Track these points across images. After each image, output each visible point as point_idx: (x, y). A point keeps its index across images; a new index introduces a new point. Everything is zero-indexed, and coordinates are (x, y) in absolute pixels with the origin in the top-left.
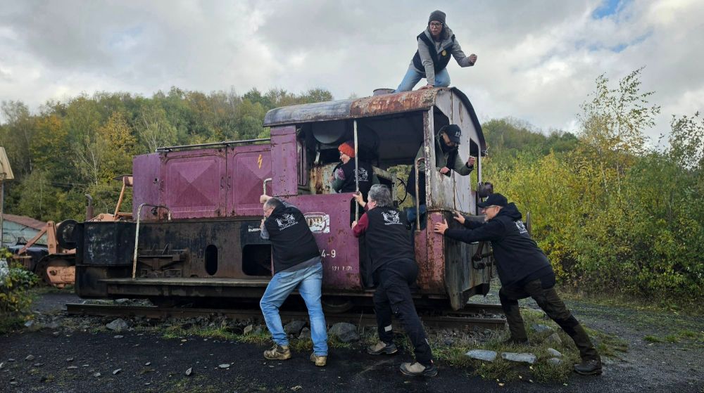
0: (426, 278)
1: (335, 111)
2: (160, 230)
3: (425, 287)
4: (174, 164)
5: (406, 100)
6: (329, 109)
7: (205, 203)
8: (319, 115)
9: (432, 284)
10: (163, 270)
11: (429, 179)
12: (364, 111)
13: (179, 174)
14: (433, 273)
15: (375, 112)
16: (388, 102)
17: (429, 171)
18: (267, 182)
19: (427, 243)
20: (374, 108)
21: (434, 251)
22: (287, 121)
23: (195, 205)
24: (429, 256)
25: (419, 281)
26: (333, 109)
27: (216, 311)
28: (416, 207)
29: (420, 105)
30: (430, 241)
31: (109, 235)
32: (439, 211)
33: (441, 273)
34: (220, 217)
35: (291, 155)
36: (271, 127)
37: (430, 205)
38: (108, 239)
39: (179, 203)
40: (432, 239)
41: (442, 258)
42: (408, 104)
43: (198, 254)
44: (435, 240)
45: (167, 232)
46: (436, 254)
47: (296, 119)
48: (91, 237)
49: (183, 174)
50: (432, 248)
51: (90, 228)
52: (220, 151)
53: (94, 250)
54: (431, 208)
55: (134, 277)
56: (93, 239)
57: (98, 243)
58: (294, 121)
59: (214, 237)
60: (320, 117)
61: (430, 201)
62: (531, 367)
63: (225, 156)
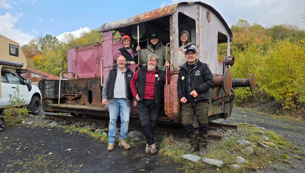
0: (170, 111)
1: (129, 21)
2: (72, 83)
3: (170, 116)
4: (80, 53)
5: (162, 11)
6: (127, 20)
7: (91, 71)
8: (122, 24)
9: (173, 114)
10: (73, 101)
11: (172, 56)
12: (142, 19)
13: (82, 58)
14: (173, 108)
15: (147, 19)
16: (153, 13)
17: (172, 51)
18: (102, 60)
19: (170, 92)
20: (146, 17)
21: (174, 96)
22: (109, 28)
23: (88, 72)
24: (171, 99)
25: (167, 112)
26: (128, 20)
27: (93, 120)
28: (165, 71)
29: (168, 13)
30: (172, 90)
31: (52, 85)
32: (177, 74)
33: (177, 109)
34: (96, 77)
35: (111, 46)
36: (103, 32)
37: (172, 70)
38: (52, 87)
39: (82, 71)
40: (173, 90)
41: (178, 100)
42: (162, 13)
43: (85, 94)
44: (174, 90)
45: (75, 84)
46: (174, 98)
47: (112, 27)
48: (47, 86)
49: (83, 58)
50: (173, 95)
51: (46, 82)
52: (96, 46)
53: (48, 92)
54: (172, 72)
55: (59, 104)
56: (47, 87)
57: (49, 89)
58: (112, 28)
59: (91, 87)
60: (122, 25)
61: (172, 68)
62: (218, 169)
63: (98, 49)
